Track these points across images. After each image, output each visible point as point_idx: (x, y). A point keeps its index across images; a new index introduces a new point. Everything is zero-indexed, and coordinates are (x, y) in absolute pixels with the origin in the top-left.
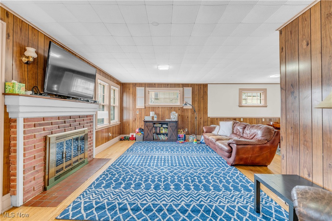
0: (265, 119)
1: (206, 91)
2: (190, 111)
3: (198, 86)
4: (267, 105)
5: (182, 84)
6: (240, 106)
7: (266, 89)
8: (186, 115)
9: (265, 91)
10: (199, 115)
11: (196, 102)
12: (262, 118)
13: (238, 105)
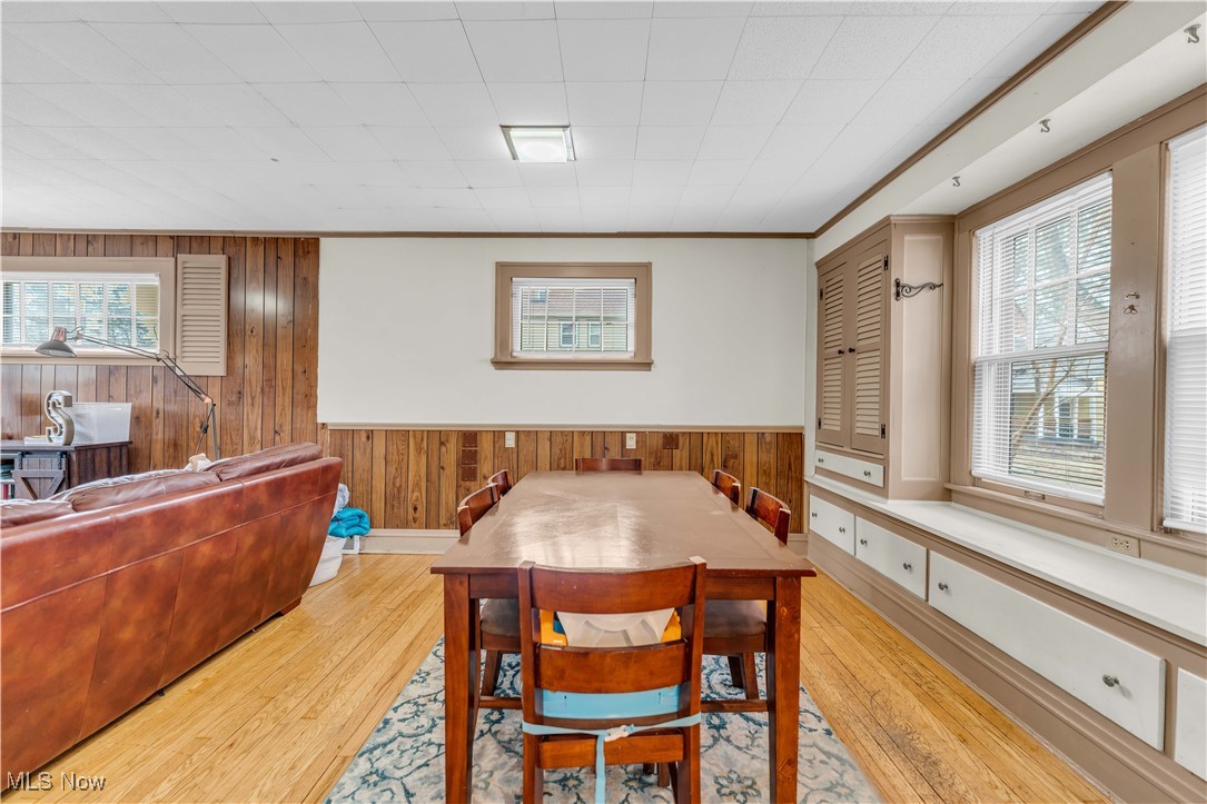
0: (641, 435)
1: (310, 279)
2: (215, 390)
3: (262, 247)
4: (654, 356)
5: (172, 237)
6: (499, 364)
7: (647, 267)
8: (192, 410)
9: (641, 274)
10: (268, 410)
11: (254, 340)
12: (623, 434)
13: (490, 353)
